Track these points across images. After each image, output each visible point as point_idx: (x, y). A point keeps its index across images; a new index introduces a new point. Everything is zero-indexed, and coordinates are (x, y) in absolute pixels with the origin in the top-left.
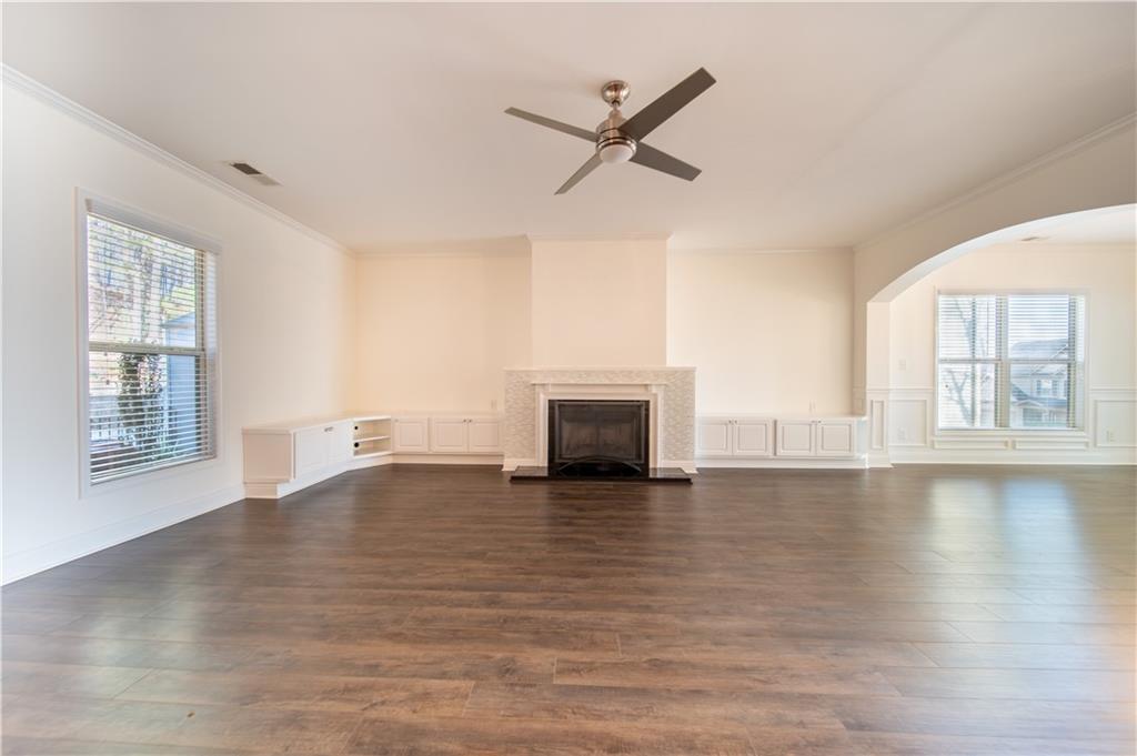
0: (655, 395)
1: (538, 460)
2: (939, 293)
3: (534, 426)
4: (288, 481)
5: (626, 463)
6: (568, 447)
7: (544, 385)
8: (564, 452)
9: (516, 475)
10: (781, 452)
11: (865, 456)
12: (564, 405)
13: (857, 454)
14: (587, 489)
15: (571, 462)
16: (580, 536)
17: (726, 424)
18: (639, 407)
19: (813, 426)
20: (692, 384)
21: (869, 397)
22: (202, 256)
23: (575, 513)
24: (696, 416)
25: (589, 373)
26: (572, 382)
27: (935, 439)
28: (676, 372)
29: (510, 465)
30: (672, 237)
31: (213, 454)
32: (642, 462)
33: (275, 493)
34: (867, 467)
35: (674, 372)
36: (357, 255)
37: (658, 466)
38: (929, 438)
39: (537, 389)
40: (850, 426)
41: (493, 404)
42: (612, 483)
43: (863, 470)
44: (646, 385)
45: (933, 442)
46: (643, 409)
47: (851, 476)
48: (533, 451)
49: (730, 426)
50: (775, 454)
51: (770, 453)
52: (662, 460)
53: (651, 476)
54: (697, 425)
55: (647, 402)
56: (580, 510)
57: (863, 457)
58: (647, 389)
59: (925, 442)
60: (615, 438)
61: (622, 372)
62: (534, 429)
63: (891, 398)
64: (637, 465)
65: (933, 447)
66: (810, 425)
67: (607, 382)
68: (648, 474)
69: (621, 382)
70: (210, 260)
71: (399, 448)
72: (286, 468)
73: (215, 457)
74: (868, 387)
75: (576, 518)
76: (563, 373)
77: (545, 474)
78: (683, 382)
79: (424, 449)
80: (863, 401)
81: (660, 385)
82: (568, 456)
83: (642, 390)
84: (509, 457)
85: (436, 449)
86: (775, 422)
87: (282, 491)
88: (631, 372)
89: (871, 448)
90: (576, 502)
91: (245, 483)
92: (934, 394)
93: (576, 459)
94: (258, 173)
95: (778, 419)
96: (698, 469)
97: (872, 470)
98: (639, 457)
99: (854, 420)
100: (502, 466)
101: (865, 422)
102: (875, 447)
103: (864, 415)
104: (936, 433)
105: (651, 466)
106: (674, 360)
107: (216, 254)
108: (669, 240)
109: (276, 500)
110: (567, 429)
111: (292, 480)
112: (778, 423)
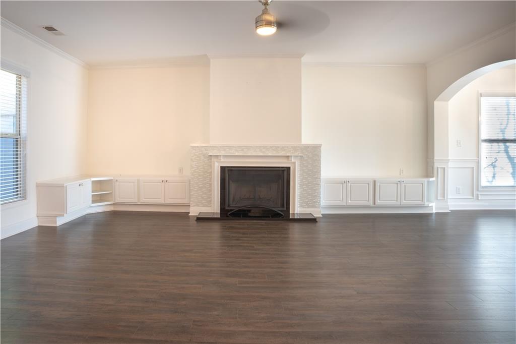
0: (294, 163)
1: (214, 208)
2: (481, 95)
3: (211, 184)
4: (63, 216)
5: (273, 209)
6: (234, 200)
7: (217, 156)
8: (231, 202)
9: (199, 217)
10: (378, 202)
11: (433, 204)
12: (232, 170)
13: (426, 203)
14: (248, 225)
15: (236, 209)
16: (245, 244)
17: (342, 183)
18: (284, 171)
19: (399, 185)
20: (319, 156)
21: (436, 165)
22: (20, 78)
23: (241, 235)
24: (322, 178)
25: (248, 148)
26: (237, 154)
27: (479, 193)
28: (308, 147)
29: (194, 211)
30: (305, 56)
31: (24, 197)
32: (285, 209)
33: (56, 223)
34: (434, 211)
35: (307, 147)
36: (90, 68)
37: (296, 212)
38: (475, 193)
39: (213, 159)
40: (422, 184)
41: (181, 170)
42: (264, 222)
43: (431, 214)
44: (288, 157)
45: (478, 195)
46: (285, 173)
47: (423, 218)
48: (209, 203)
49: (345, 184)
50: (374, 204)
51: (371, 203)
52: (297, 208)
53: (291, 217)
54: (322, 184)
55: (288, 168)
56: (244, 234)
57: (430, 205)
58: (288, 159)
59: (473, 196)
60: (266, 194)
61: (271, 147)
62: (211, 187)
63: (449, 166)
64: (281, 211)
65: (478, 199)
66: (397, 183)
67: (261, 154)
68: (289, 217)
69: (270, 154)
70: (24, 80)
71: (118, 200)
72: (62, 208)
73: (25, 199)
74: (435, 158)
75: (242, 237)
76: (230, 147)
77: (219, 216)
78: (313, 154)
79: (135, 200)
80: (433, 168)
81: (298, 156)
82: (234, 206)
83: (285, 160)
84: (194, 206)
85: (143, 200)
86: (375, 182)
87: (60, 222)
88: (278, 147)
89: (437, 199)
90: (241, 231)
91: (38, 216)
92: (478, 163)
93: (239, 207)
94: (56, 30)
95: (376, 180)
96: (322, 214)
97: (437, 214)
98: (283, 206)
99: (426, 180)
100: (189, 213)
101: (434, 181)
102: (439, 199)
103: (433, 177)
104: (480, 189)
105: (291, 212)
106: (307, 139)
107: (27, 77)
108: (302, 59)
109: (56, 227)
110: (233, 187)
111: (65, 214)
112: (376, 182)
